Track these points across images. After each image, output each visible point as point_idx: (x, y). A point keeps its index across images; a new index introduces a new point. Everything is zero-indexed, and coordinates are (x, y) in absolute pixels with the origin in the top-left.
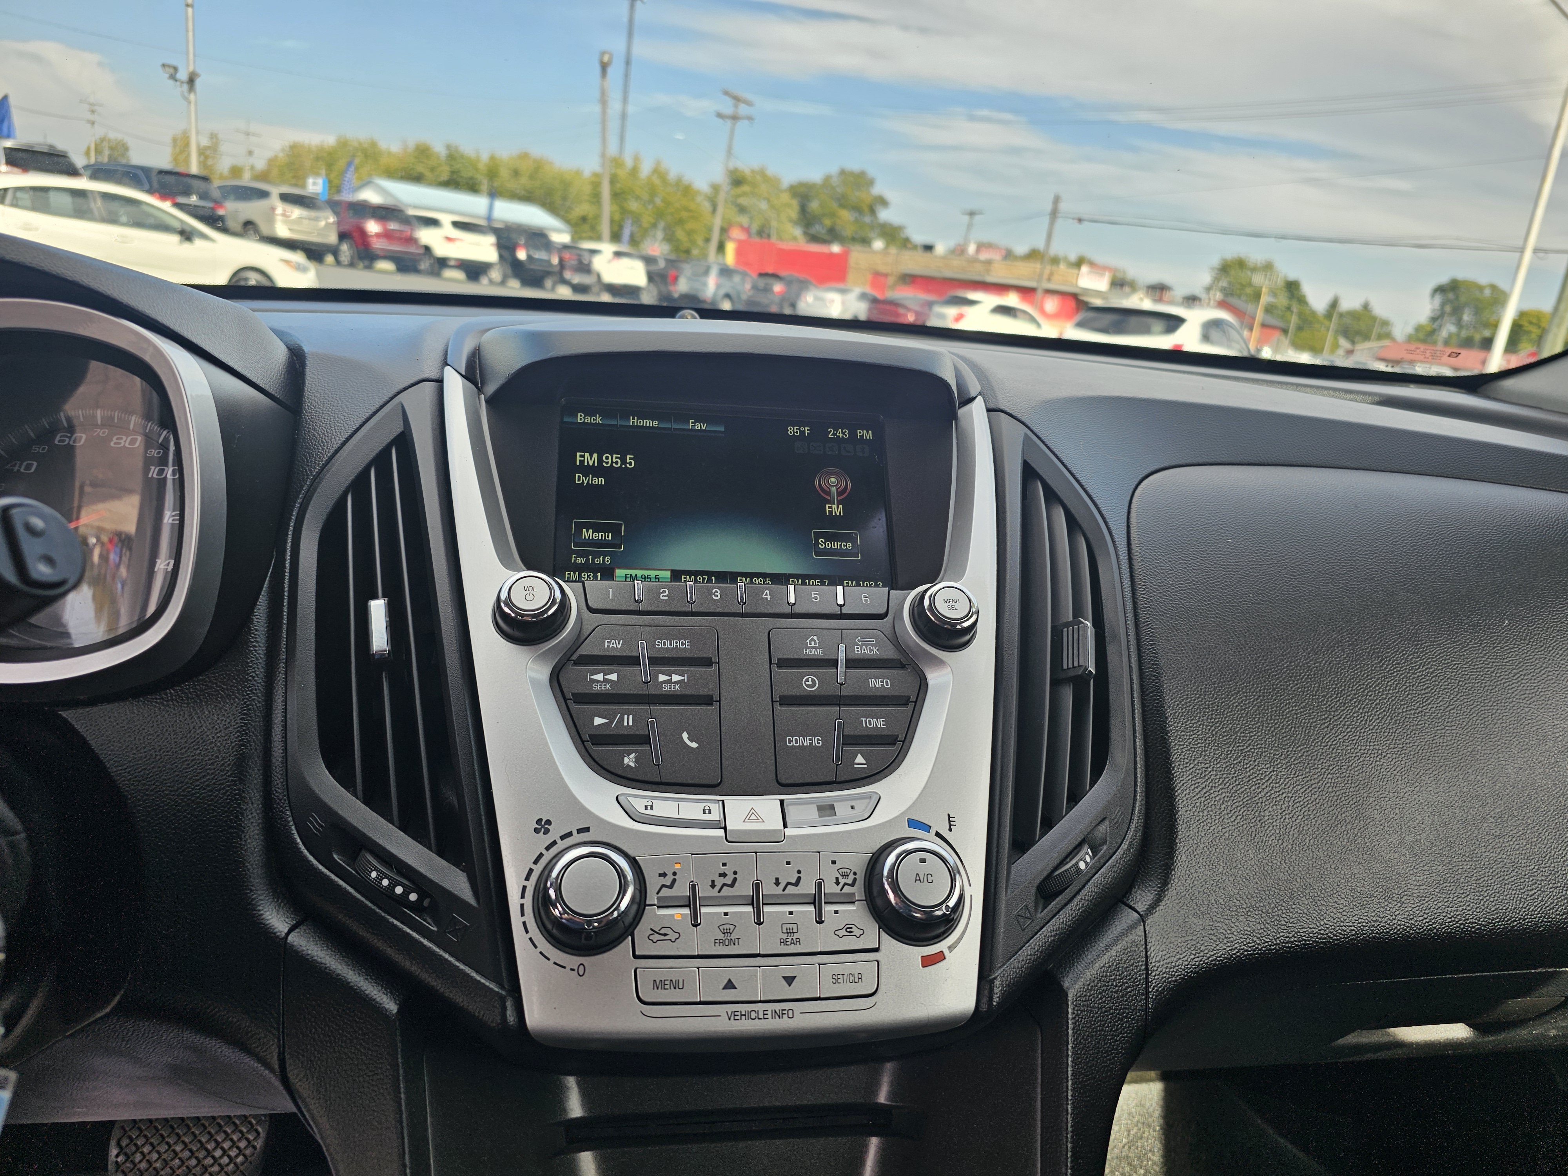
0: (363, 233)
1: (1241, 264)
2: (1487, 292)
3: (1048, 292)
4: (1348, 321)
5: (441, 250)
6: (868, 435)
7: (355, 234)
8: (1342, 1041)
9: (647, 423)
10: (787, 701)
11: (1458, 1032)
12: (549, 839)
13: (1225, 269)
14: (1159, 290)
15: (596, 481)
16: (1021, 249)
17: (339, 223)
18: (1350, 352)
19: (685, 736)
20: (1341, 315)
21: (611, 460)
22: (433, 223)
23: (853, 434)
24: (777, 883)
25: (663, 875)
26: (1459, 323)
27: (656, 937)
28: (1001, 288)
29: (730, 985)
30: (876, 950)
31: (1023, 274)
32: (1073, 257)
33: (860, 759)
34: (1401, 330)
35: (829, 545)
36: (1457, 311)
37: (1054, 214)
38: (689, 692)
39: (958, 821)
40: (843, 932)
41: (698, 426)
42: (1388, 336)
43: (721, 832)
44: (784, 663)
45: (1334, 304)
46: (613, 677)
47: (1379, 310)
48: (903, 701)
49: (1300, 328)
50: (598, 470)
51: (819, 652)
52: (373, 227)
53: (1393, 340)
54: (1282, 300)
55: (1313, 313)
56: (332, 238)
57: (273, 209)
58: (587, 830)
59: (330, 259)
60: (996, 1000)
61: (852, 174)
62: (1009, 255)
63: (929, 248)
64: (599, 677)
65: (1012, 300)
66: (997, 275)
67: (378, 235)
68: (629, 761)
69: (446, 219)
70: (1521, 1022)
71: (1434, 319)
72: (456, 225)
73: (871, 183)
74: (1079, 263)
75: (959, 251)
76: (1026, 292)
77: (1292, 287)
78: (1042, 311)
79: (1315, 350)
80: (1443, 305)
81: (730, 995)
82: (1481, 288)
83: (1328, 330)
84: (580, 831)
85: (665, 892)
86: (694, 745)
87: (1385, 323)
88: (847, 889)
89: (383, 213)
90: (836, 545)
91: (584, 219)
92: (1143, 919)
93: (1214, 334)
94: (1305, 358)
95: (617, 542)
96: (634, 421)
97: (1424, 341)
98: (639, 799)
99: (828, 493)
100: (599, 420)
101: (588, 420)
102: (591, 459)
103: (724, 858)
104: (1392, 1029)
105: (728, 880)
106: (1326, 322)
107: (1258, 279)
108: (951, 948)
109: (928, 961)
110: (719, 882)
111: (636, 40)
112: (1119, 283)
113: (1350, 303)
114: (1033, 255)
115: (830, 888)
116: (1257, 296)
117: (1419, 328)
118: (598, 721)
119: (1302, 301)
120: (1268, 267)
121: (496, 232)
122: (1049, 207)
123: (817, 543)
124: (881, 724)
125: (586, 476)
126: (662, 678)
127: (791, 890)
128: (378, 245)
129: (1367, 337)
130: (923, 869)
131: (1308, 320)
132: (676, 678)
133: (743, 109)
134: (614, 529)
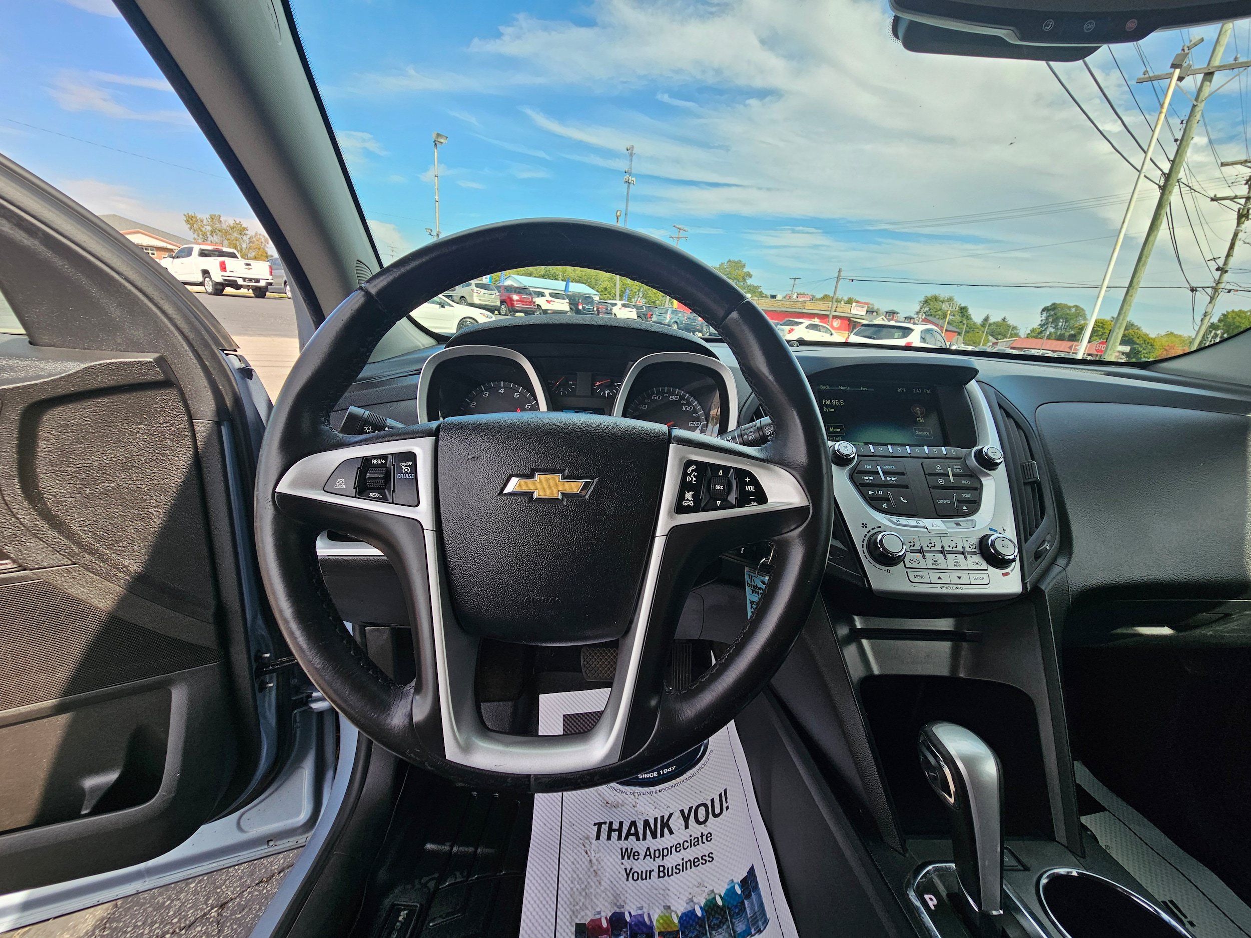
0: (511, 300)
1: (936, 299)
2: (1073, 310)
3: (835, 317)
4: (993, 327)
5: (545, 306)
6: (928, 391)
7: (508, 301)
8: (1114, 632)
9: (845, 388)
10: (934, 487)
11: (1166, 631)
12: (867, 530)
13: (926, 302)
14: (891, 314)
15: (831, 410)
16: (819, 296)
17: (500, 296)
18: (996, 344)
19: (901, 498)
20: (990, 325)
21: (835, 402)
22: (542, 295)
23: (923, 391)
24: (949, 547)
25: (910, 542)
26: (1056, 327)
27: (912, 562)
28: (811, 316)
29: (939, 578)
30: (986, 570)
31: (821, 308)
32: (846, 299)
33: (964, 508)
34: (1023, 332)
35: (920, 433)
36: (1055, 321)
37: (838, 277)
38: (899, 483)
39: (1005, 529)
40: (975, 564)
41: (864, 389)
42: (1017, 335)
43: (926, 530)
44: (930, 475)
45: (986, 319)
46: (871, 478)
47: (1011, 321)
48: (975, 489)
49: (967, 332)
50: (831, 406)
51: (942, 471)
52: (515, 297)
53: (1020, 337)
54: (958, 318)
55: (975, 324)
56: (498, 304)
57: (473, 291)
58: (880, 527)
59: (496, 312)
60: (1029, 590)
61: (734, 262)
62: (813, 298)
63: (774, 297)
64: (866, 478)
65: (816, 321)
66: (809, 308)
67: (517, 301)
68: (884, 506)
69: (547, 292)
70: (1197, 627)
71: (1042, 326)
72: (551, 295)
73: (744, 266)
74: (849, 302)
75: (788, 297)
76: (823, 317)
77: (963, 310)
78: (832, 327)
79: (974, 344)
80: (1047, 318)
81: (939, 581)
82: (1070, 308)
83: (984, 332)
84: (878, 527)
85: (912, 548)
86: (906, 501)
87: (1015, 328)
88: (974, 550)
89: (521, 290)
90: (923, 433)
91: (606, 289)
92: (1064, 569)
93: (928, 337)
94: (970, 348)
95: (843, 432)
96: (841, 388)
97: (1036, 337)
98: (894, 519)
99: (917, 414)
100: (828, 388)
101: (824, 388)
102: (829, 402)
103: (930, 538)
104: (1136, 628)
105: (933, 545)
106: (983, 329)
107: (945, 307)
108: (1012, 571)
109: (1004, 575)
110: (930, 545)
111: (630, 203)
112: (870, 311)
113: (995, 318)
114: (825, 298)
115: (968, 549)
116: (945, 316)
117: (1033, 331)
118: (870, 493)
119: (968, 318)
120: (950, 300)
121: (569, 297)
122: (836, 275)
123: (915, 433)
124: (969, 496)
125: (827, 408)
126: (888, 479)
127: (954, 549)
128: (518, 305)
129: (1005, 336)
130: (1003, 543)
131: (972, 328)
132: (893, 479)
133: (682, 234)
134: (841, 427)
